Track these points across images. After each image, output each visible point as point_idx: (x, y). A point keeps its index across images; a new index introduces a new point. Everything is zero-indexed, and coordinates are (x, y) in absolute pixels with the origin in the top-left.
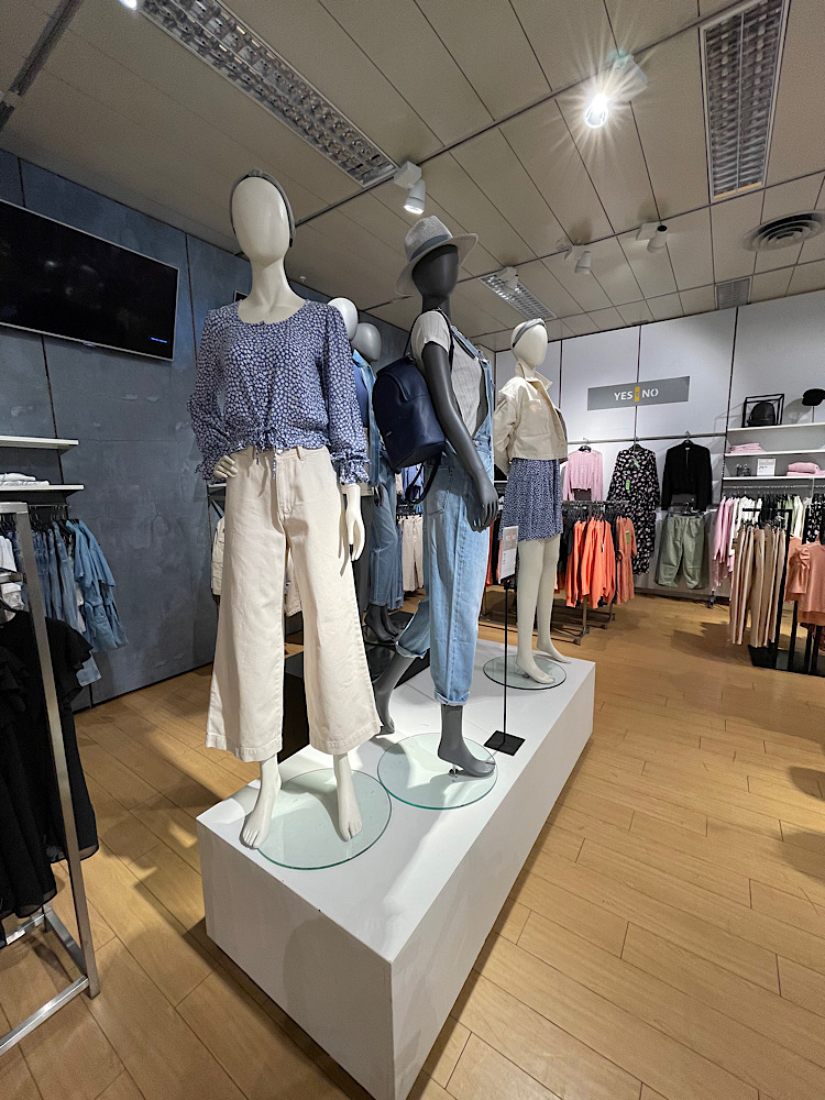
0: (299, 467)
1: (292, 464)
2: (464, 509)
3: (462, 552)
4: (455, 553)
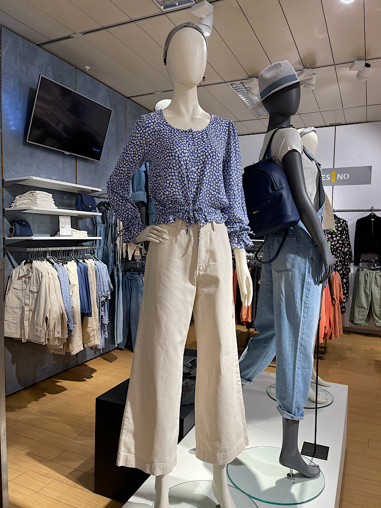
0: (213, 236)
1: (209, 233)
2: (309, 269)
3: (307, 300)
4: (302, 301)
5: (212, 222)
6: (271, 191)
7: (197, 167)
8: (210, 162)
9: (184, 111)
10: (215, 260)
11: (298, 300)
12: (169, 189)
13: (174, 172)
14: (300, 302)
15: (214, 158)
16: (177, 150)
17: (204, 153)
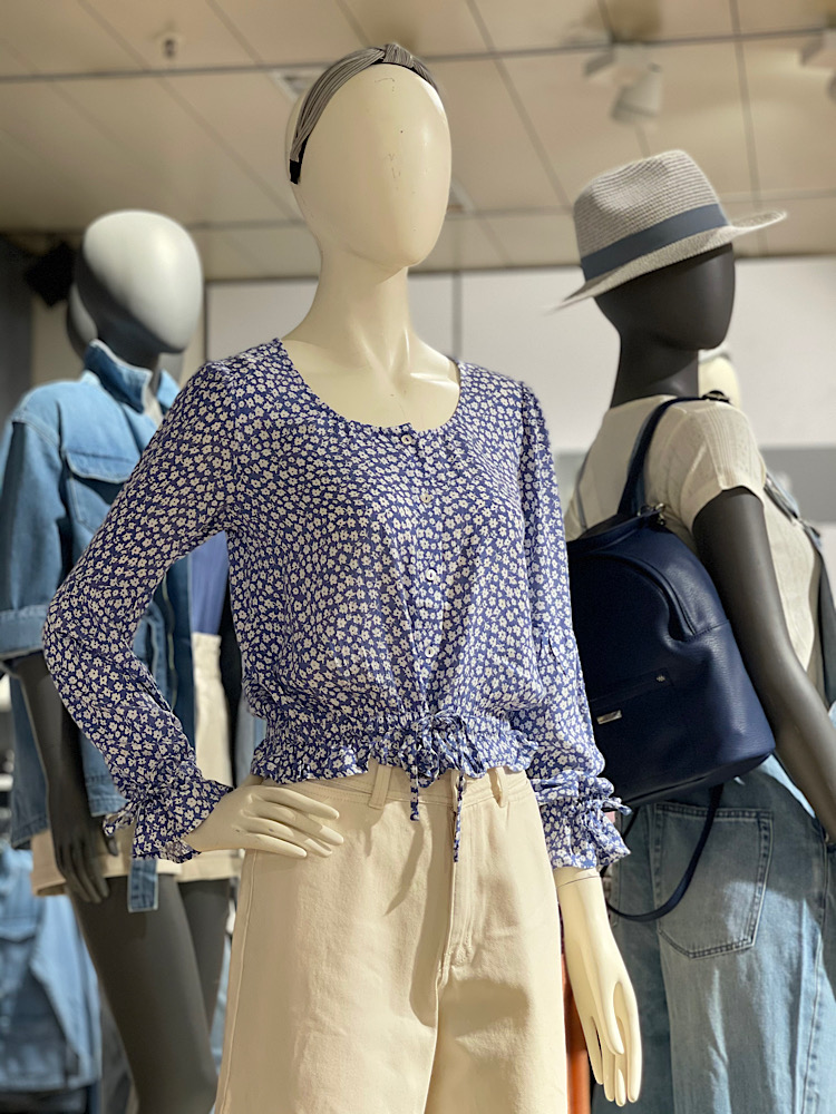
2: (814, 941)
3: (813, 1068)
4: (793, 1072)
5: (492, 771)
6: (669, 642)
7: (441, 569)
8: (490, 551)
9: (368, 350)
10: (510, 920)
11: (779, 1070)
12: (345, 651)
13: (364, 588)
14: (787, 1076)
15: (503, 534)
16: (376, 507)
17: (468, 517)
